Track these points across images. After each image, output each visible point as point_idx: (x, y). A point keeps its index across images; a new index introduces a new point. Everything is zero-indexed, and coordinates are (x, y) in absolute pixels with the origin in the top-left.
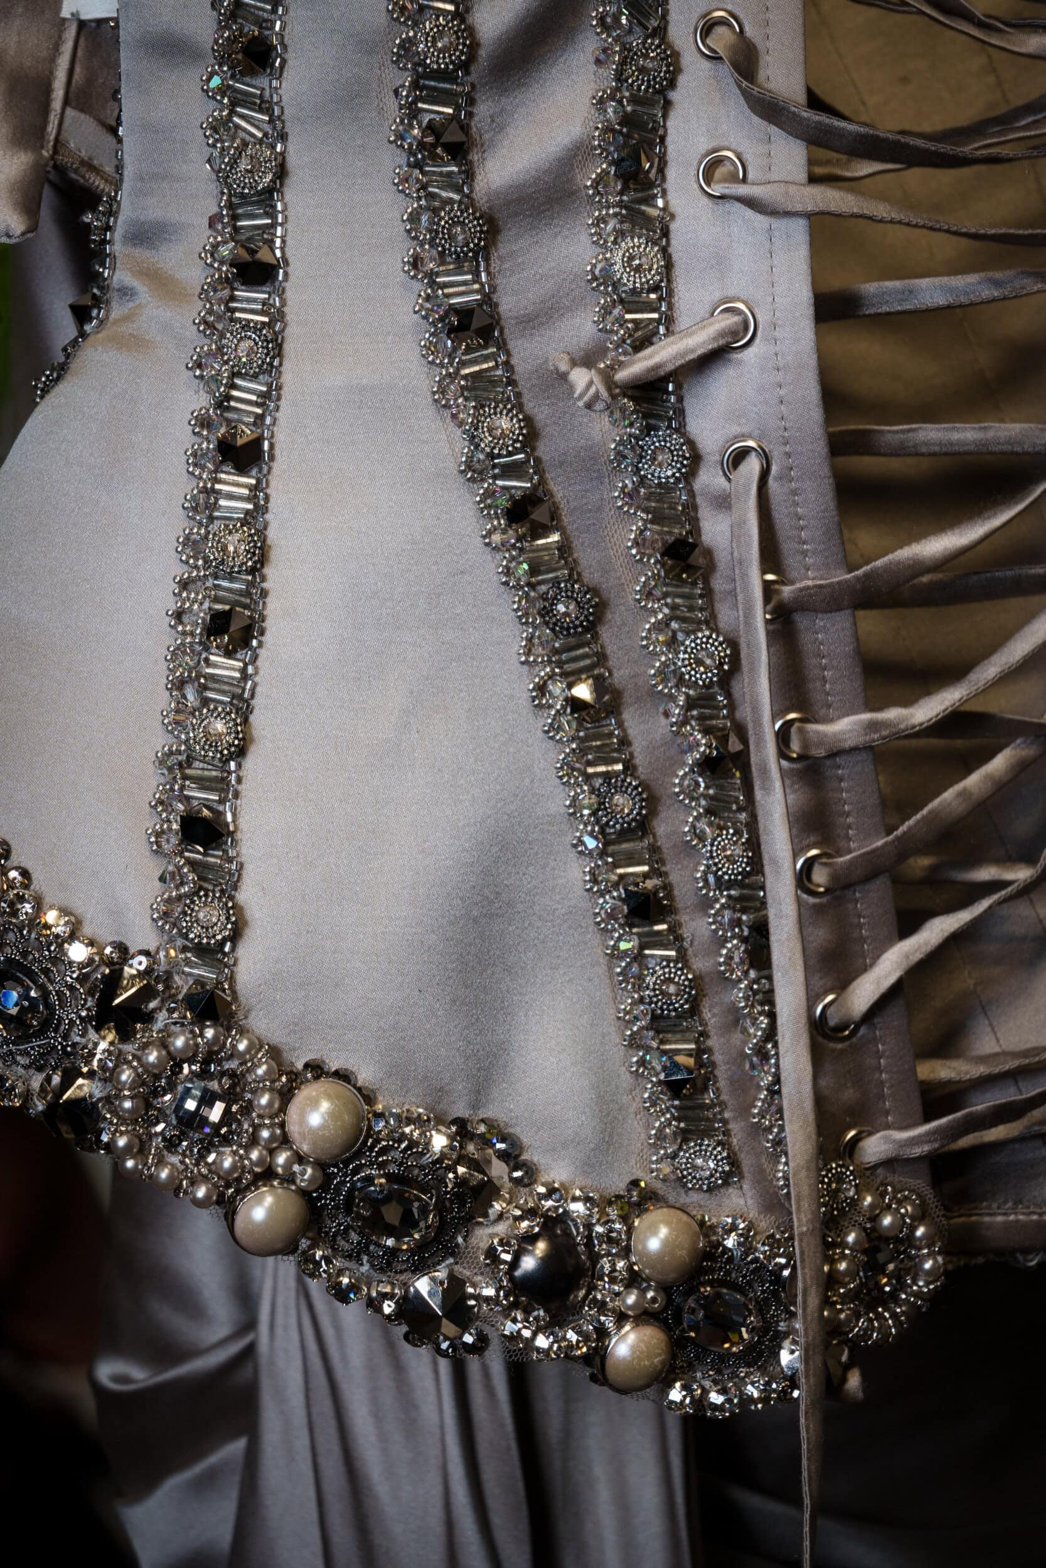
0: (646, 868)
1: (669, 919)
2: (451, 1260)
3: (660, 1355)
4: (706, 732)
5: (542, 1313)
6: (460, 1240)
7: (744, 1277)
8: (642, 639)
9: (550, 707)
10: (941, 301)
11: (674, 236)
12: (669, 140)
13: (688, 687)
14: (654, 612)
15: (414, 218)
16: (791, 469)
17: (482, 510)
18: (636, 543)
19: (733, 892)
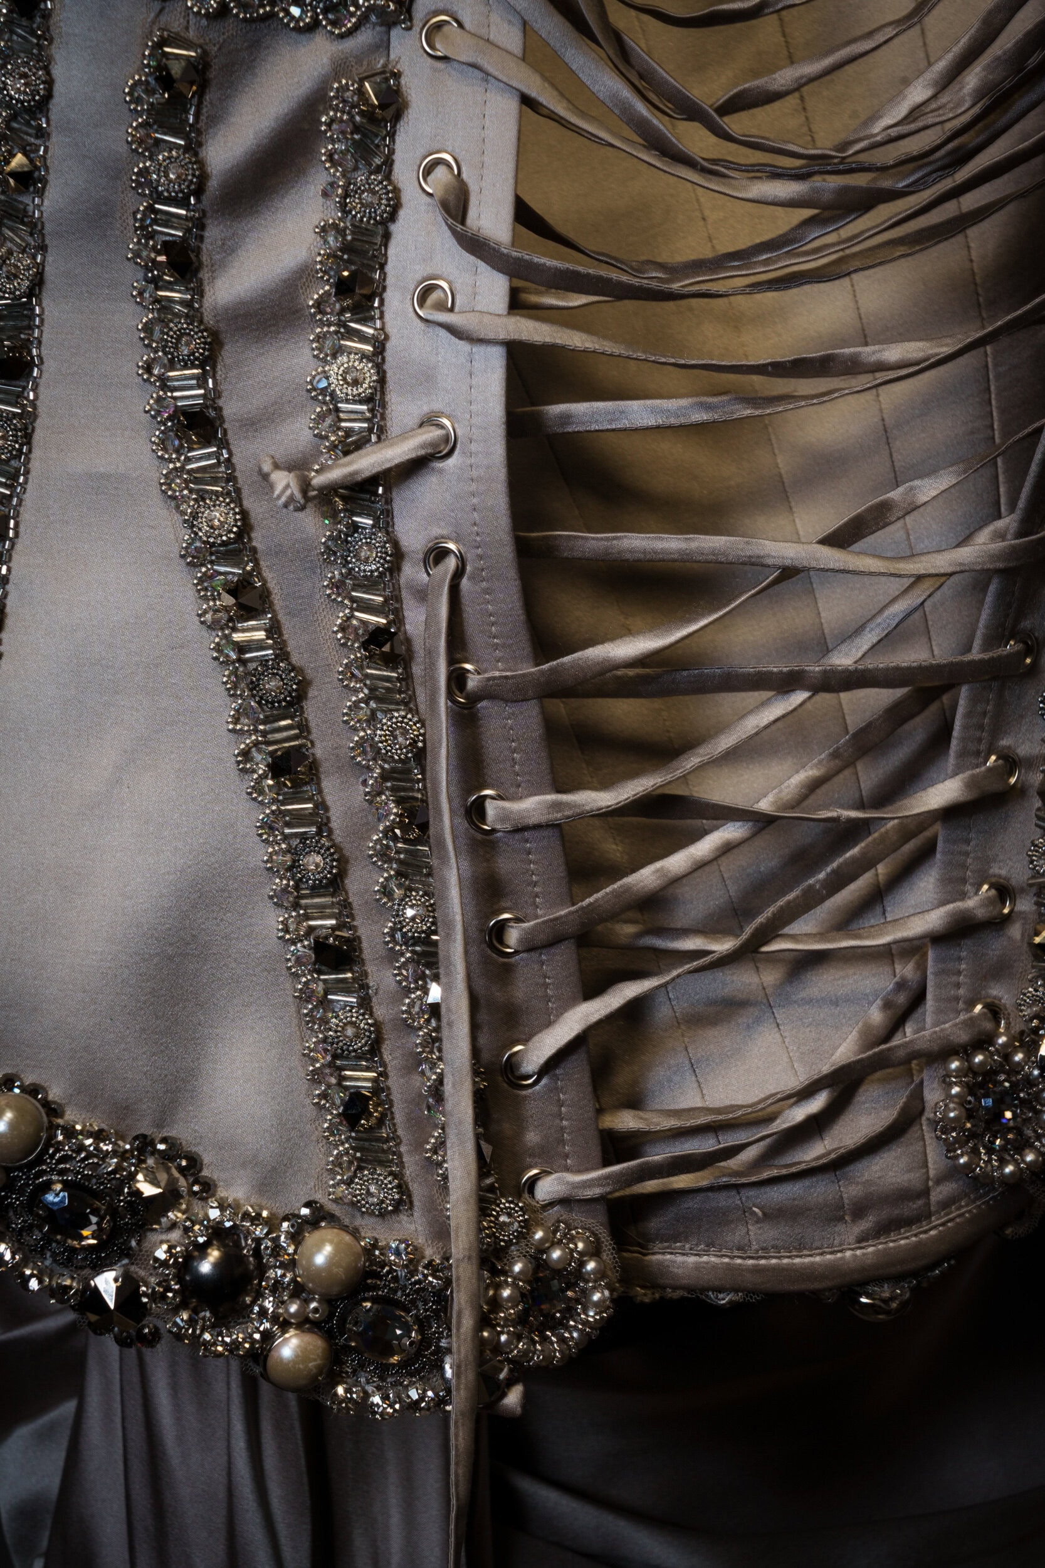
0: (334, 922)
1: (356, 969)
2: (125, 1261)
3: (315, 1360)
4: (399, 802)
5: (208, 1314)
6: (133, 1243)
7: (408, 1295)
8: (344, 715)
9: (254, 771)
10: (651, 422)
11: (388, 354)
12: (389, 268)
13: (385, 761)
14: (356, 691)
15: (148, 328)
16: (483, 570)
17: (199, 591)
18: (342, 628)
19: (418, 948)
